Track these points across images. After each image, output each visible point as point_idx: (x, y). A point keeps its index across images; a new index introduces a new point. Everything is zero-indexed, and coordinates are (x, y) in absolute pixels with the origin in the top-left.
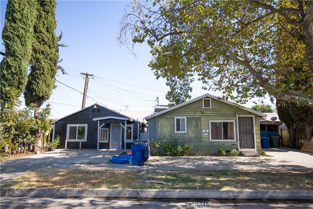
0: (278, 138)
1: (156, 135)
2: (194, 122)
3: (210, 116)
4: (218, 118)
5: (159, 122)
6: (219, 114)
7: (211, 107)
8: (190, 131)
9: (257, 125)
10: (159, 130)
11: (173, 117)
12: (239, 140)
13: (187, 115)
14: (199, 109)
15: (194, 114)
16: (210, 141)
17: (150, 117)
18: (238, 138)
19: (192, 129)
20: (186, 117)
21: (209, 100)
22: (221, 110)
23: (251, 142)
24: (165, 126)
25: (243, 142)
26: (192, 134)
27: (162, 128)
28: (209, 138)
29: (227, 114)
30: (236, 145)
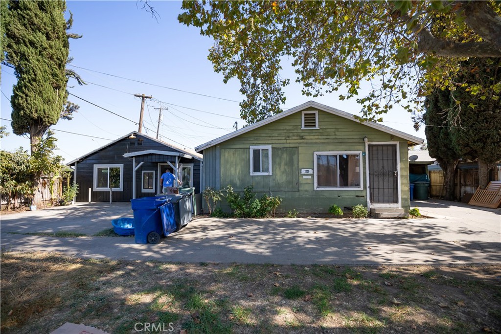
0: (426, 185)
1: (217, 179)
2: (285, 156)
3: (316, 143)
4: (330, 147)
5: (221, 156)
6: (332, 141)
7: (317, 127)
8: (278, 172)
9: (404, 159)
10: (222, 170)
11: (247, 146)
12: (370, 187)
13: (273, 142)
14: (295, 131)
15: (285, 141)
16: (315, 189)
17: (204, 147)
18: (368, 185)
19: (282, 168)
20: (270, 146)
21: (314, 114)
22: (336, 133)
23: (391, 191)
24: (232, 162)
25: (376, 191)
26: (281, 178)
27: (228, 166)
28: (314, 183)
29: (347, 140)
30: (364, 197)
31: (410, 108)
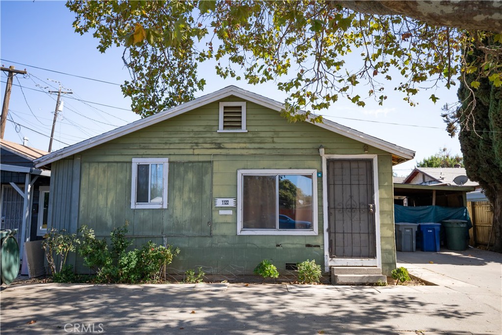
0: (462, 226)
1: (74, 214)
2: (190, 175)
3: (242, 155)
4: (265, 163)
5: (83, 175)
6: (268, 152)
7: (244, 129)
8: (178, 204)
9: (386, 184)
10: (83, 198)
11: (127, 159)
12: (329, 230)
13: (172, 152)
14: (209, 135)
15: (191, 152)
16: (239, 233)
17: (50, 158)
18: (326, 226)
19: (186, 196)
20: (166, 160)
21: (240, 107)
22: (275, 140)
23: (364, 237)
24: (101, 186)
25: (339, 237)
26: (182, 213)
27: (94, 192)
28: (236, 223)
29: (292, 152)
30: (319, 246)
31: (360, 100)
